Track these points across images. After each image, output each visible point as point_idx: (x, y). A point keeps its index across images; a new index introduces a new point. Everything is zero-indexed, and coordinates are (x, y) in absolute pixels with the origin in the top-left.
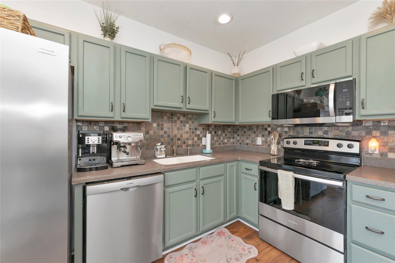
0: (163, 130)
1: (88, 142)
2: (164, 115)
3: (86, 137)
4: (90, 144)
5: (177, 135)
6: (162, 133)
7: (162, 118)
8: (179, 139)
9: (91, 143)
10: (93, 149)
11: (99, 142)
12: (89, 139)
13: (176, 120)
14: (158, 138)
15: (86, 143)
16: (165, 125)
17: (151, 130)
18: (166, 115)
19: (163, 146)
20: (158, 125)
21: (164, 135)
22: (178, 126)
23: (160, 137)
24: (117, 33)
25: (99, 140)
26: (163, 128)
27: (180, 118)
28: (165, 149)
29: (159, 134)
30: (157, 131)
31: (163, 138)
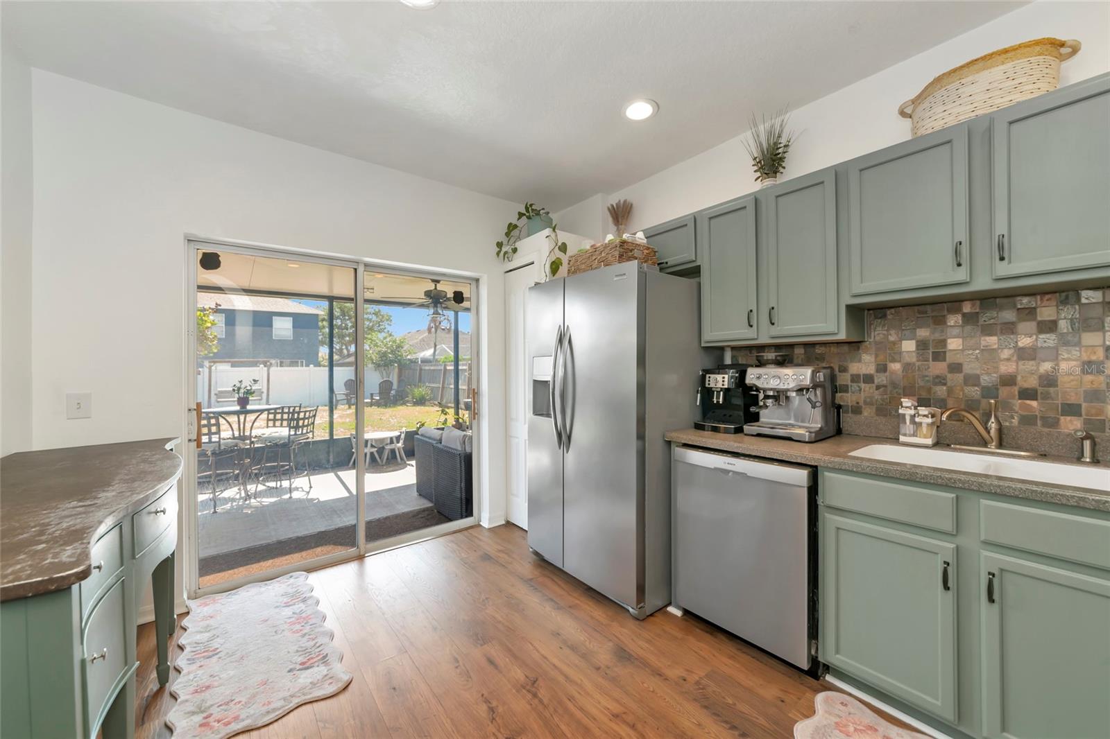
0: (945, 360)
1: (709, 384)
2: (945, 312)
3: (708, 376)
4: (712, 388)
5: (1019, 378)
6: (939, 368)
7: (940, 321)
8: (1027, 394)
9: (712, 385)
10: (718, 397)
11: (723, 385)
12: (711, 379)
13: (1013, 323)
14: (922, 384)
15: (707, 386)
16: (954, 344)
17: (894, 361)
18: (957, 310)
19: (923, 410)
20: (922, 345)
21: (949, 376)
22: (1024, 341)
23: (928, 381)
24: (785, 158)
25: (723, 381)
26: (945, 352)
27: (1038, 310)
28: (930, 420)
29: (927, 374)
30: (917, 364)
31: (945, 384)
